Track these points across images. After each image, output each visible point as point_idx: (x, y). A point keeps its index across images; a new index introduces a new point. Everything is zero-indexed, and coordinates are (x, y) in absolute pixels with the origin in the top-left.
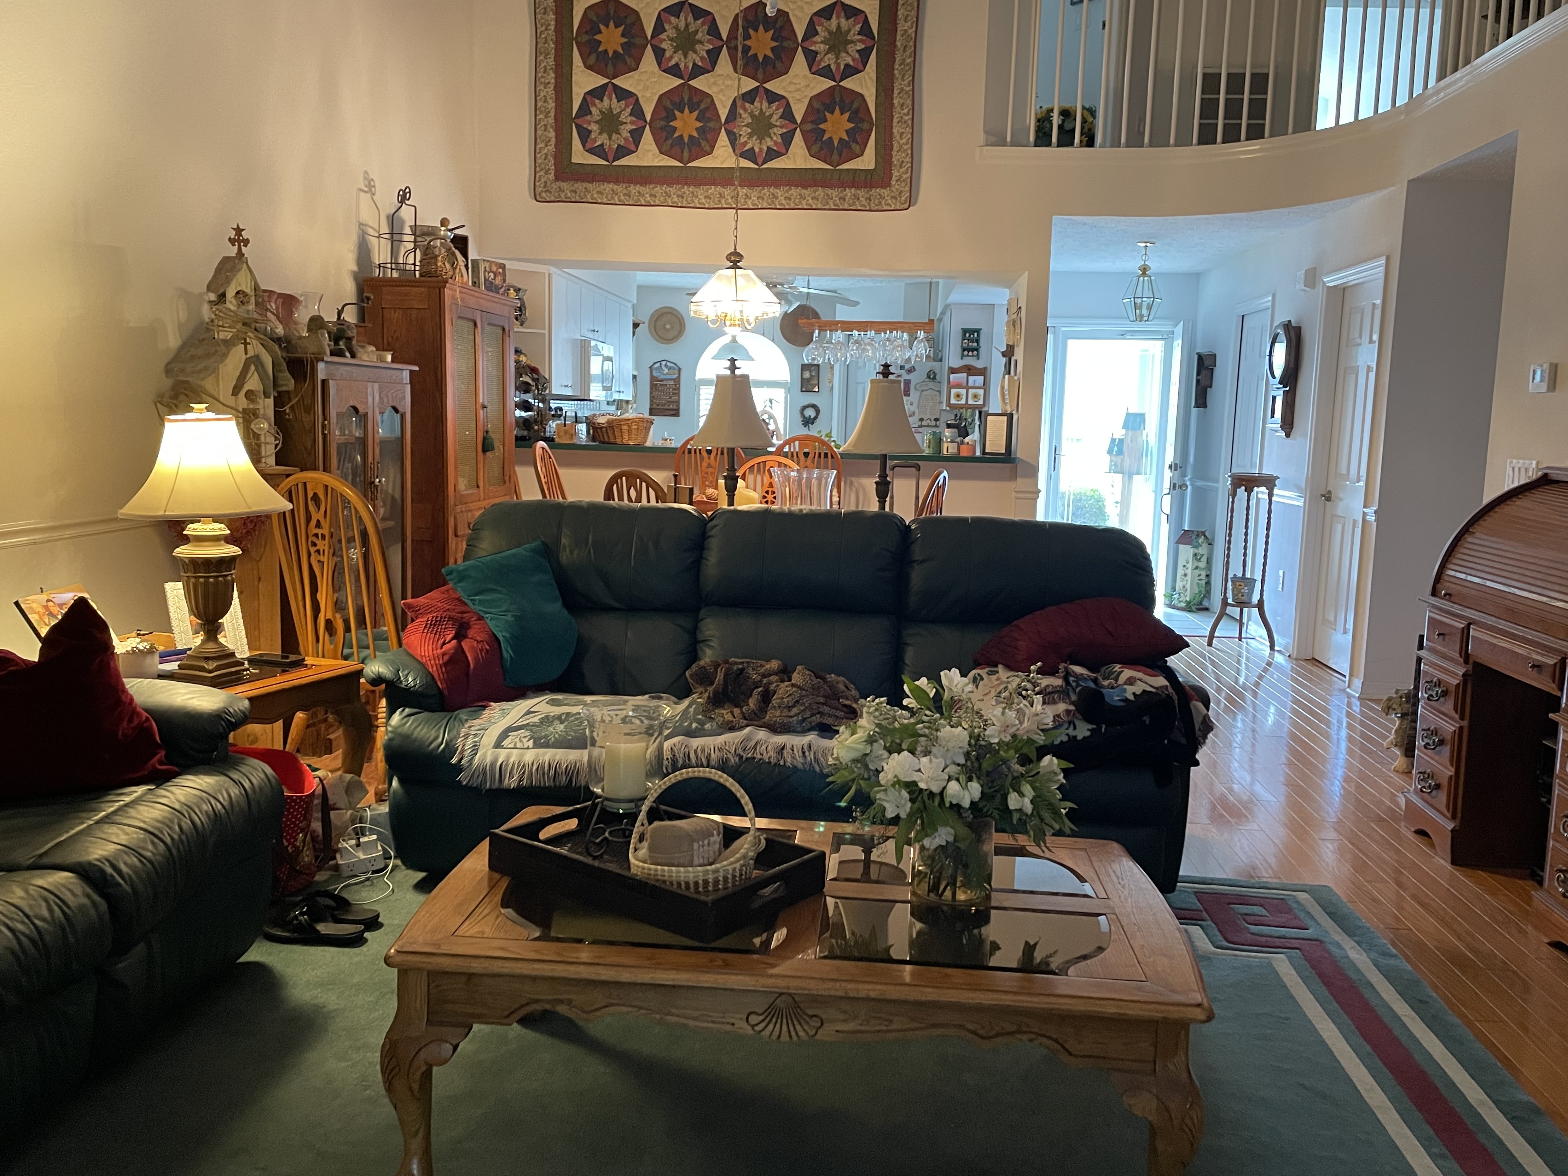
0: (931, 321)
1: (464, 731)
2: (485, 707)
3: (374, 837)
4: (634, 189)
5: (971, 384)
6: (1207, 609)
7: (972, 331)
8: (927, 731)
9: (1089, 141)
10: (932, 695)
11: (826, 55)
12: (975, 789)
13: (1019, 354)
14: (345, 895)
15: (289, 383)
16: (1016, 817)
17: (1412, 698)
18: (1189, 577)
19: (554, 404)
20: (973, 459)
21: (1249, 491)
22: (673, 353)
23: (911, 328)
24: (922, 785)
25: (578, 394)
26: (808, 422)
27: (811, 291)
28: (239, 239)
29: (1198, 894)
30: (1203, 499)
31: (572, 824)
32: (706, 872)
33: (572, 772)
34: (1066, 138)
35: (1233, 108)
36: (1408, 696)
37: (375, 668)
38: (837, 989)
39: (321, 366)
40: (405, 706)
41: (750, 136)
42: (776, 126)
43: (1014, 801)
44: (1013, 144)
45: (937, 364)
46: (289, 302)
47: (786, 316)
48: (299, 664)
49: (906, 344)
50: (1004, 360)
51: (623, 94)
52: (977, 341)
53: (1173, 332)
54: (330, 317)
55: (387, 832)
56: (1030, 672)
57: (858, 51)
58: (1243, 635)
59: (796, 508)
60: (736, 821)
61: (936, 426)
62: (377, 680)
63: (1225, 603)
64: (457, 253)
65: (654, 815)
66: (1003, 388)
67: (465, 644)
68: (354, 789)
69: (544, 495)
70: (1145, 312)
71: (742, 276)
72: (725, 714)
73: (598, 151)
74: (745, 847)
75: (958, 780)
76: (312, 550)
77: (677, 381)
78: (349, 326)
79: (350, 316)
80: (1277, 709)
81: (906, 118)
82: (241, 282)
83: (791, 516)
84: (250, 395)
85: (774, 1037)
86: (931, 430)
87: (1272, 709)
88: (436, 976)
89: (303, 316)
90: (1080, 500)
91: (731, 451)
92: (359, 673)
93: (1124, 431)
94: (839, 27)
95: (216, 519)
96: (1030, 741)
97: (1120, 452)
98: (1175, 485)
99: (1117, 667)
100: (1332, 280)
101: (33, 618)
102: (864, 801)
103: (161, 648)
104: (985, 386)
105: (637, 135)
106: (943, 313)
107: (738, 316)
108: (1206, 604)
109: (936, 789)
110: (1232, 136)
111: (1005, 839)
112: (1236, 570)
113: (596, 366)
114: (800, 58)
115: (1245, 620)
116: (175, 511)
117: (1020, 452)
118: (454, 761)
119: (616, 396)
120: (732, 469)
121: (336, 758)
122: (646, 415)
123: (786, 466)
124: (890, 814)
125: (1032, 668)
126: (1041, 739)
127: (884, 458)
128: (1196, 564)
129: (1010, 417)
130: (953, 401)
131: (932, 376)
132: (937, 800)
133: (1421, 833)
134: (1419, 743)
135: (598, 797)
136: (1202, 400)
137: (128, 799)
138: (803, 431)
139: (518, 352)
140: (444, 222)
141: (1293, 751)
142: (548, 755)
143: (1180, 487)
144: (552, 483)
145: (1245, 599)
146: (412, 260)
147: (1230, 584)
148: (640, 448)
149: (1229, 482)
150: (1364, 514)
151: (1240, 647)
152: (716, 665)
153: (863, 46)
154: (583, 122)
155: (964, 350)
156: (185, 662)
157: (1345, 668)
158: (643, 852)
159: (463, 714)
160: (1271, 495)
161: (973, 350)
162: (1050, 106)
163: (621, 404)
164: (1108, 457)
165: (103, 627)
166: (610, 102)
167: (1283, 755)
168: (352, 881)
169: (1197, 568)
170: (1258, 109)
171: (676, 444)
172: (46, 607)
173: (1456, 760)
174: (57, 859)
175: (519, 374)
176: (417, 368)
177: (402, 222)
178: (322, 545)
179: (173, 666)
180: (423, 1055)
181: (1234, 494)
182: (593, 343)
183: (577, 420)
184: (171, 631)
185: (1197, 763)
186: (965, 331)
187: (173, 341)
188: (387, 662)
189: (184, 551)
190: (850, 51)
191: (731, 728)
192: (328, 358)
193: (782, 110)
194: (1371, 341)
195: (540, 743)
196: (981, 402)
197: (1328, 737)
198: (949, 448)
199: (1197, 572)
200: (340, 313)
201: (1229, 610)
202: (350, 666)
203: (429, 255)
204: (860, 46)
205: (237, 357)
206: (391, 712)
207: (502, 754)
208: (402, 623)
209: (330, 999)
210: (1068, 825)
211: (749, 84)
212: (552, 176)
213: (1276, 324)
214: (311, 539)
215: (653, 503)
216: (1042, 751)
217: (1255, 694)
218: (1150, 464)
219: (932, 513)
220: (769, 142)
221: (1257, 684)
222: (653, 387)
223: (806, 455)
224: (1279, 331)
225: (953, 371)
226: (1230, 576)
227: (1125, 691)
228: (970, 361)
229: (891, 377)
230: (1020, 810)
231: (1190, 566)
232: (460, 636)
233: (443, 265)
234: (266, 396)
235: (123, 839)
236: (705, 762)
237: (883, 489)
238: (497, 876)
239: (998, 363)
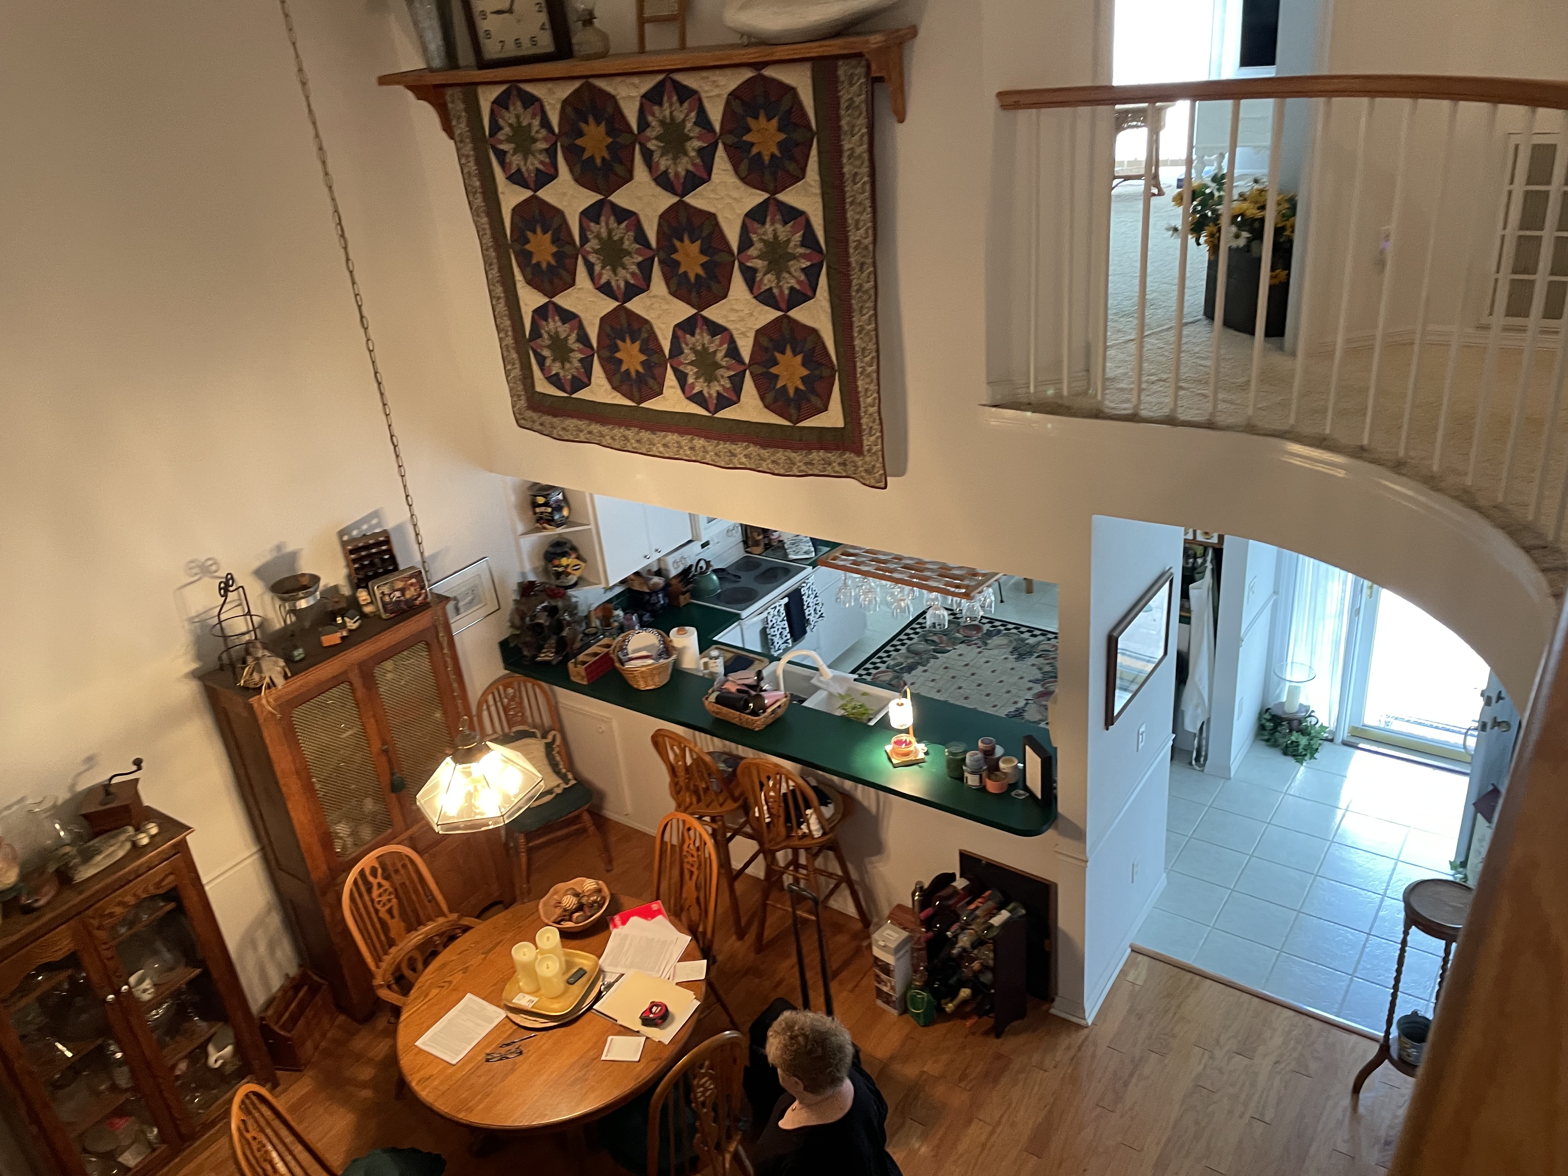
4: (596, 427)
11: (765, 275)
41: (698, 375)
42: (722, 367)
51: (566, 316)
57: (803, 270)
73: (556, 381)
81: (869, 369)
94: (776, 235)
105: (587, 365)
114: (738, 278)
153: (809, 264)
154: (537, 346)
166: (556, 325)
190: (792, 270)
193: (725, 346)
204: (805, 264)
211: (686, 311)
212: (524, 403)
220: (718, 386)
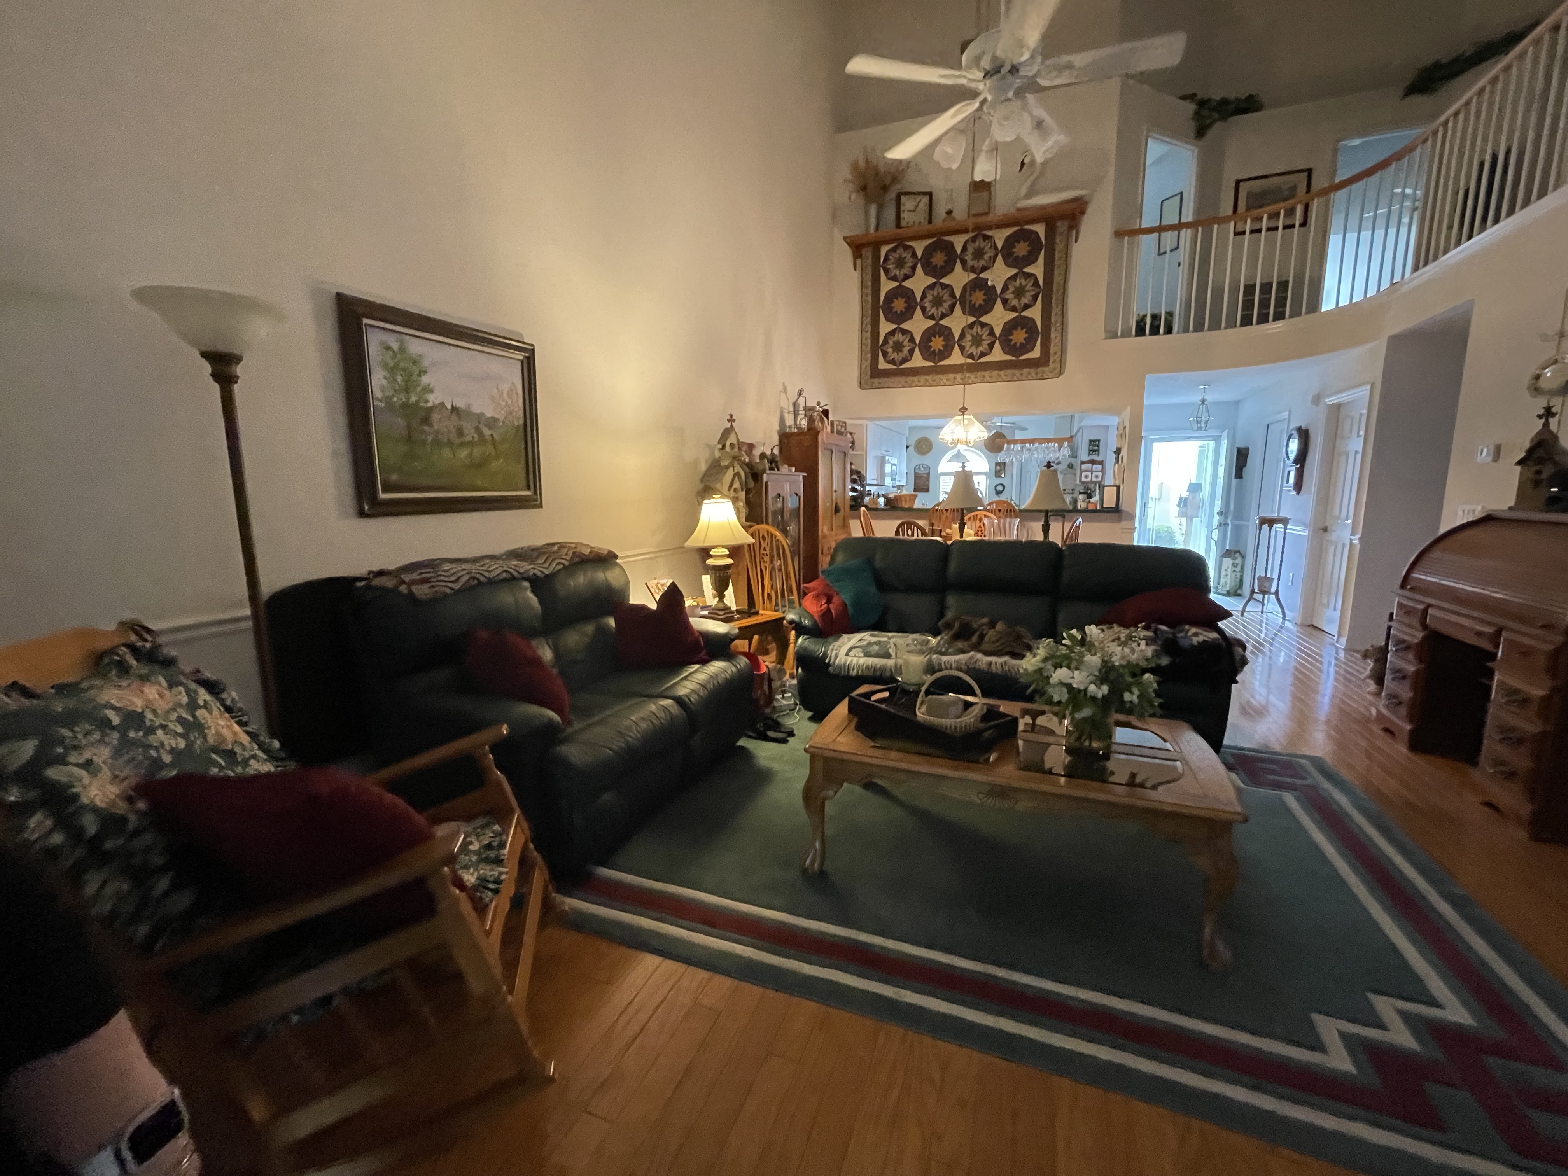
0: (1072, 437)
1: (831, 647)
2: (840, 637)
3: (790, 695)
4: (910, 378)
5: (1094, 469)
6: (1240, 595)
7: (1094, 441)
8: (1078, 658)
9: (1169, 330)
10: (1079, 638)
11: (1013, 299)
12: (1105, 689)
13: (1124, 453)
14: (780, 720)
15: (752, 484)
16: (1128, 705)
17: (1384, 651)
18: (1229, 577)
19: (868, 488)
20: (1095, 511)
21: (1271, 527)
22: (926, 460)
23: (1060, 441)
24: (1075, 686)
25: (879, 483)
26: (999, 493)
27: (1003, 424)
28: (731, 420)
29: (1233, 755)
30: (1239, 533)
31: (886, 694)
32: (955, 723)
33: (883, 669)
34: (1155, 331)
35: (1265, 304)
36: (1380, 648)
37: (791, 616)
38: (1025, 785)
39: (765, 475)
40: (806, 634)
41: (971, 346)
42: (985, 340)
43: (1127, 697)
44: (1123, 336)
45: (1074, 459)
46: (751, 446)
47: (989, 438)
48: (757, 613)
49: (1057, 449)
50: (1115, 456)
51: (904, 332)
52: (1098, 446)
53: (1221, 436)
54: (768, 453)
55: (796, 693)
56: (1138, 628)
57: (1031, 296)
58: (1264, 610)
59: (998, 538)
60: (970, 699)
61: (1073, 493)
62: (791, 622)
63: (1253, 592)
64: (825, 418)
65: (928, 692)
66: (1114, 471)
67: (831, 606)
68: (782, 672)
69: (864, 534)
70: (1203, 425)
71: (967, 419)
72: (960, 645)
73: (893, 362)
74: (976, 711)
75: (1095, 684)
76: (762, 561)
77: (928, 474)
78: (776, 455)
79: (776, 451)
80: (1286, 654)
82: (732, 439)
83: (996, 543)
84: (735, 490)
85: (992, 805)
86: (1071, 495)
87: (1283, 654)
88: (827, 760)
89: (757, 452)
90: (1160, 532)
91: (962, 510)
92: (783, 618)
93: (1188, 493)
94: (1021, 284)
95: (723, 547)
96: (1137, 665)
97: (1185, 505)
98: (1221, 524)
99: (1187, 627)
100: (1331, 400)
101: (652, 591)
102: (1040, 692)
103: (701, 605)
104: (1103, 471)
105: (911, 352)
106: (1078, 432)
107: (964, 440)
108: (1239, 592)
109: (1082, 688)
110: (1263, 319)
111: (1121, 717)
112: (1260, 573)
113: (888, 469)
114: (999, 303)
115: (1266, 602)
116: (707, 544)
117: (1124, 506)
118: (827, 661)
119: (898, 483)
120: (962, 519)
121: (773, 656)
122: (913, 493)
123: (988, 517)
124: (1056, 698)
125: (1140, 625)
126: (1144, 664)
127: (1047, 512)
128: (1234, 569)
129: (1118, 488)
130: (1083, 479)
131: (1071, 466)
132: (1083, 693)
133: (1387, 730)
134: (1388, 677)
135: (899, 681)
136: (1239, 474)
137: (692, 670)
138: (996, 498)
139: (851, 464)
140: (818, 404)
141: (1296, 678)
142: (871, 661)
143: (1224, 524)
144: (867, 527)
145: (1266, 589)
146: (803, 423)
147: (1256, 581)
148: (911, 509)
149: (1257, 522)
150: (1351, 540)
151: (1262, 617)
152: (954, 620)
154: (884, 348)
155: (1090, 451)
156: (712, 611)
157: (1333, 629)
158: (924, 709)
159: (830, 639)
160: (1285, 529)
161: (1095, 451)
162: (1145, 313)
163: (899, 487)
164: (1178, 508)
165: (682, 596)
166: (899, 337)
167: (1289, 680)
168: (782, 714)
169: (1234, 571)
170: (1281, 302)
171: (930, 507)
172: (657, 586)
173: (1414, 688)
174: (668, 694)
175: (851, 475)
176: (806, 474)
177: (799, 405)
178: (767, 559)
179: (706, 613)
180: (821, 795)
181: (1260, 529)
182: (887, 458)
183: (879, 496)
184: (704, 596)
185: (1236, 682)
186: (1091, 441)
187: (703, 467)
188: (795, 614)
189: (710, 562)
190: (1027, 296)
191: (963, 652)
192: (768, 472)
193: (988, 331)
194: (1359, 436)
195: (868, 654)
196: (1100, 479)
197: (1321, 670)
198: (1081, 505)
199: (1234, 574)
200: (772, 450)
201: (1255, 596)
202: (778, 615)
203: (811, 420)
204: (1033, 293)
205: (730, 473)
206: (797, 637)
207: (849, 659)
208: (802, 594)
209: (775, 766)
210: (1159, 711)
211: (972, 319)
212: (868, 376)
213: (1291, 427)
214: (762, 556)
215: (920, 537)
216: (1144, 671)
217: (1271, 644)
218: (1204, 512)
219: (1072, 541)
220: (981, 349)
221: (1273, 639)
222: (916, 478)
223: (1000, 510)
224: (1293, 432)
225: (1083, 463)
226: (1257, 576)
227: (1192, 640)
228: (1094, 457)
229: (1051, 469)
230: (1131, 702)
231: (1229, 570)
232: (829, 602)
233: (818, 424)
234: (742, 490)
235: (692, 687)
236: (949, 667)
237: (1046, 529)
238: (851, 716)
239: (1110, 459)
